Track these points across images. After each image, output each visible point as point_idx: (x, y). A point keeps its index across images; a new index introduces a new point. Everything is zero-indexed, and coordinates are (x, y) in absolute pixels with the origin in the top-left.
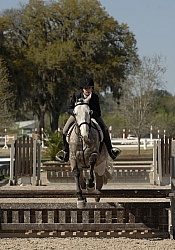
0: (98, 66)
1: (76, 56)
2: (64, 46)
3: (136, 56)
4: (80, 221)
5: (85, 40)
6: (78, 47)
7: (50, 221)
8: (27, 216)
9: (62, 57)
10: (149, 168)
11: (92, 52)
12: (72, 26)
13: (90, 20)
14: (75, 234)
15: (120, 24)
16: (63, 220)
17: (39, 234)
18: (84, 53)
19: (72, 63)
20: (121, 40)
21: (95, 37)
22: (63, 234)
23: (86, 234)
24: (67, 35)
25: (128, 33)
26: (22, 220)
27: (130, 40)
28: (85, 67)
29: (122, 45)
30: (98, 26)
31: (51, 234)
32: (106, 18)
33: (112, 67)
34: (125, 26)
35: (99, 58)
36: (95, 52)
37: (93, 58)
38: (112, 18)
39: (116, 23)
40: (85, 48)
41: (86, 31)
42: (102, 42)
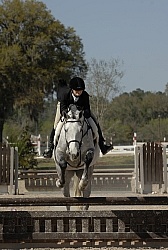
0: (45, 71)
1: (21, 61)
2: (9, 50)
3: (83, 61)
4: (115, 230)
5: (30, 44)
6: (23, 52)
7: (84, 230)
8: (60, 225)
9: (8, 62)
10: (131, 176)
11: (38, 56)
12: (17, 30)
13: (36, 23)
14: (109, 243)
15: (66, 28)
16: (98, 229)
17: (72, 243)
18: (29, 58)
19: (18, 68)
20: (67, 44)
21: (41, 41)
22: (97, 243)
23: (121, 243)
24: (12, 39)
25: (74, 37)
26: (55, 229)
27: (77, 44)
28: (31, 73)
29: (69, 49)
30: (44, 30)
31: (84, 243)
32: (52, 22)
33: (59, 72)
34: (71, 30)
35: (45, 63)
36: (41, 56)
37: (39, 63)
38: (58, 22)
39: (63, 27)
40: (30, 52)
41: (31, 35)
42: (48, 47)
